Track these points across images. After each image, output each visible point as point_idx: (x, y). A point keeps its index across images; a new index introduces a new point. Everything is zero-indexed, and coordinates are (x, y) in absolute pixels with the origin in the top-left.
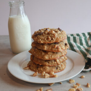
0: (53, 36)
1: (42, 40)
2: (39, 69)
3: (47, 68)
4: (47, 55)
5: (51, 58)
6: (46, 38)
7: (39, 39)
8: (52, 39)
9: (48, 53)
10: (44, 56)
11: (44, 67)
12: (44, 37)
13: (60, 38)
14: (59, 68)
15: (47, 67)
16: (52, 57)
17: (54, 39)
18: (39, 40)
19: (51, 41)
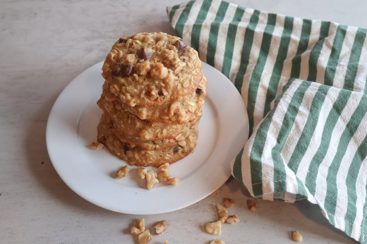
0: (163, 85)
1: (132, 96)
2: (130, 153)
3: (150, 155)
4: (150, 130)
5: (159, 135)
6: (144, 92)
7: (124, 94)
8: (161, 94)
9: (153, 126)
10: (141, 130)
11: (143, 152)
12: (139, 87)
13: (182, 86)
14: (181, 150)
15: (149, 152)
16: (162, 133)
17: (165, 93)
18: (124, 97)
19: (159, 99)
